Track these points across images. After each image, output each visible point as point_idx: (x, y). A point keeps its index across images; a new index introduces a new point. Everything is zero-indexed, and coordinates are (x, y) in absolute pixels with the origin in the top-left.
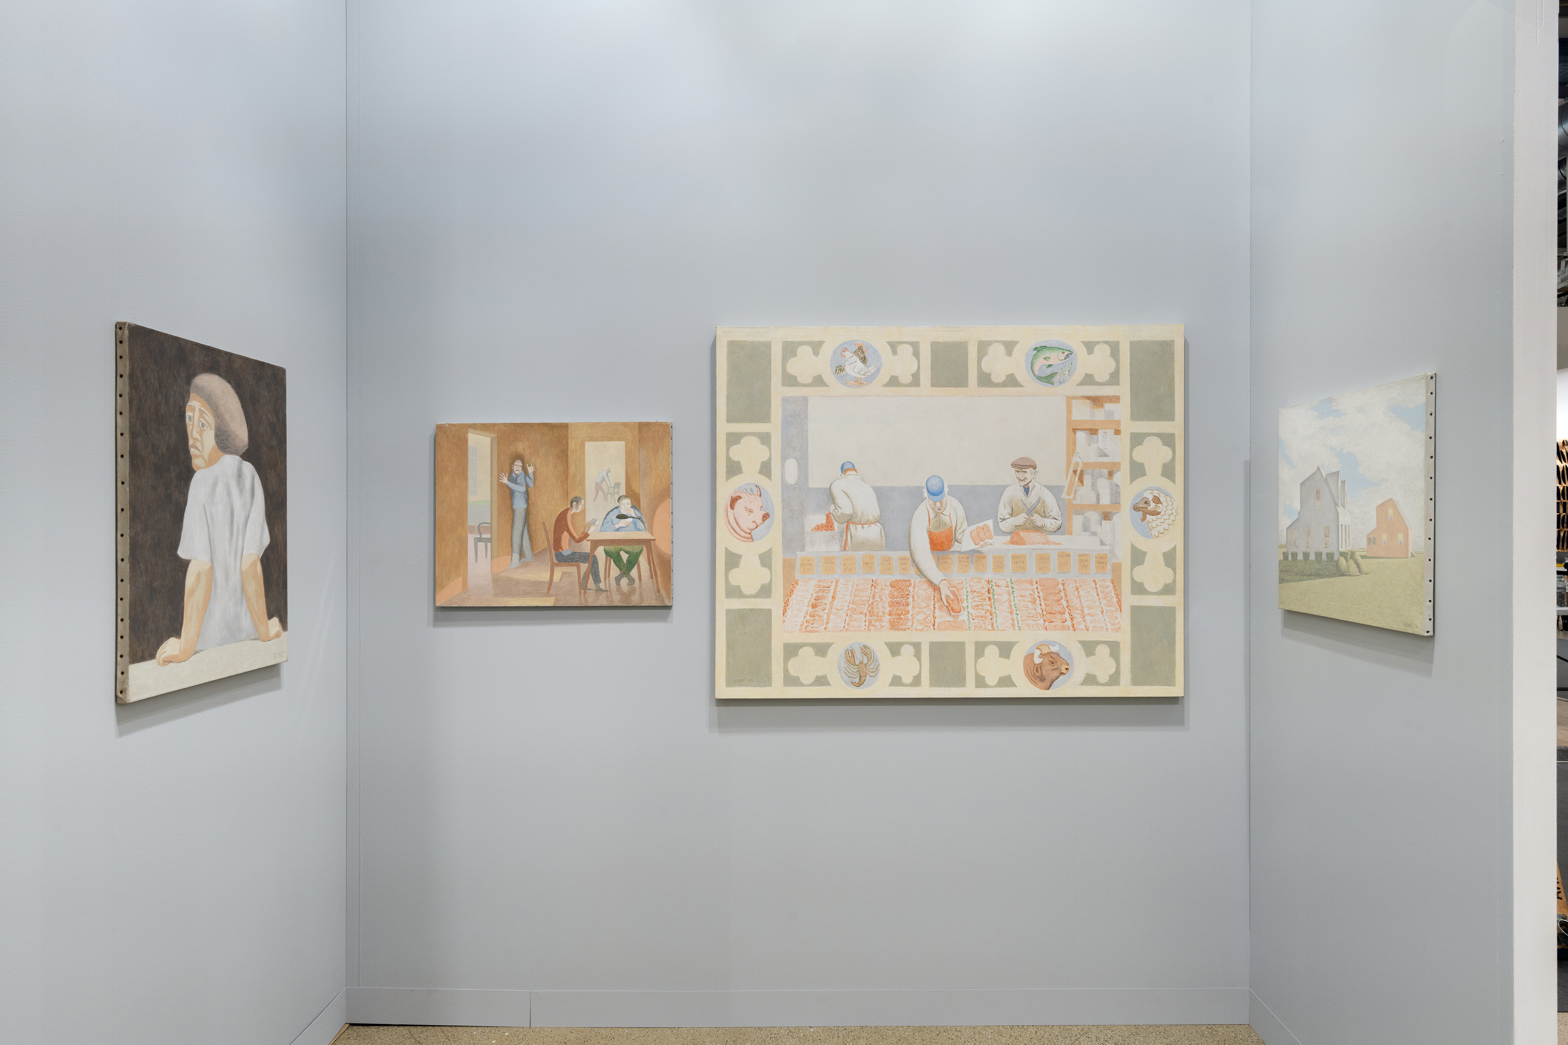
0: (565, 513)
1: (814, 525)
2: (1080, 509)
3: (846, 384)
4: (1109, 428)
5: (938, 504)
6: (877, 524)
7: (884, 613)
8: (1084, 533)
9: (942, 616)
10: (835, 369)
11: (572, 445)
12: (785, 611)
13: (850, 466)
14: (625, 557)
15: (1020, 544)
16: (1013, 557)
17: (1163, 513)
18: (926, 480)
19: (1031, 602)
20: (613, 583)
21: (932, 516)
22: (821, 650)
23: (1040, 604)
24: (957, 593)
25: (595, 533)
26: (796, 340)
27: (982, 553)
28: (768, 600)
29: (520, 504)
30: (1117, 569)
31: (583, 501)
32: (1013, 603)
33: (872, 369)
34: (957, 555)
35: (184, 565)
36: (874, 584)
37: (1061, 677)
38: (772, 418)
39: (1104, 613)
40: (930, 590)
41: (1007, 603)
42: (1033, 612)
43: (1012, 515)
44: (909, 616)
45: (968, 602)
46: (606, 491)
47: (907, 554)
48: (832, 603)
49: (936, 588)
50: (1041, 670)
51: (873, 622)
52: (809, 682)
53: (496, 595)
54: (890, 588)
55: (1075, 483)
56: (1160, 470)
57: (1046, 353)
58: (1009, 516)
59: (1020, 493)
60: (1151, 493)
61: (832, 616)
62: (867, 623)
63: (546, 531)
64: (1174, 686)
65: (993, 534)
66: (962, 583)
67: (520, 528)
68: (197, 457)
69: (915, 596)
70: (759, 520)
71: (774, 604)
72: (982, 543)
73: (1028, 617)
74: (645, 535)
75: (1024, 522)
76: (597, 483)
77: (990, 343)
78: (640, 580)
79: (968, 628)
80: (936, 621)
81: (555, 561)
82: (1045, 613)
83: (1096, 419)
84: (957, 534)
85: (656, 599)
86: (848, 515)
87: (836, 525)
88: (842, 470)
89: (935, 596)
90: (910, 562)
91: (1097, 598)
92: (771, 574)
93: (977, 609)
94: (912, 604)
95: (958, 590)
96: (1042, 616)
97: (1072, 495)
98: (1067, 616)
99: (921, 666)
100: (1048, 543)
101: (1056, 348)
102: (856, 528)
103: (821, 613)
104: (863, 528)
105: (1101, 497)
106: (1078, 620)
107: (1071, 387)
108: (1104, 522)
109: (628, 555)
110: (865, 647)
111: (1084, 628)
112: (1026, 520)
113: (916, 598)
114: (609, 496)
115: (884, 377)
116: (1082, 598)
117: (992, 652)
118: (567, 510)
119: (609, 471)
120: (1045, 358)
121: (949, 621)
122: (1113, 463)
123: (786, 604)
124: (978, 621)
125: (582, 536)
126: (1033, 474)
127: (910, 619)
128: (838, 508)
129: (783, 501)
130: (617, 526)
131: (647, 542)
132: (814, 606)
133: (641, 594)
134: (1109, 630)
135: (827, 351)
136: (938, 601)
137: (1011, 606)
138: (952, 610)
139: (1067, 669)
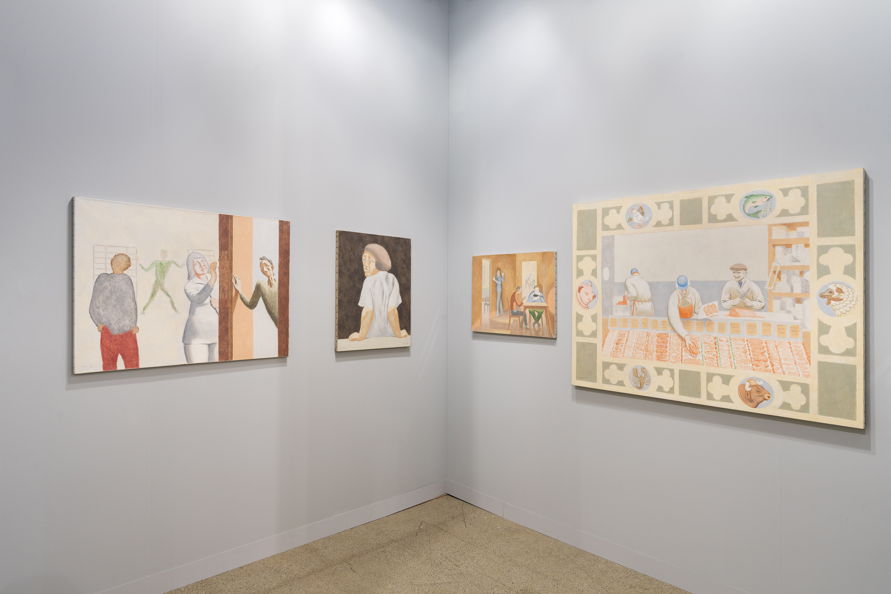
0: (515, 293)
1: (617, 302)
2: (779, 296)
3: (633, 227)
4: (800, 243)
5: (684, 292)
6: (650, 302)
7: (653, 351)
8: (782, 311)
9: (687, 356)
10: (628, 220)
11: (517, 263)
12: (603, 345)
13: (636, 271)
14: (536, 314)
15: (736, 317)
16: (731, 324)
17: (845, 299)
18: (677, 278)
19: (744, 352)
20: (532, 326)
21: (681, 298)
22: (621, 367)
23: (750, 354)
24: (695, 343)
25: (526, 303)
26: (609, 207)
27: (711, 320)
28: (595, 339)
29: (499, 290)
30: (807, 336)
31: (521, 288)
32: (731, 352)
33: (647, 218)
34: (695, 321)
35: (361, 309)
36: (648, 335)
37: (765, 401)
38: (597, 248)
39: (797, 364)
40: (679, 340)
41: (727, 351)
42: (745, 358)
43: (730, 299)
44: (668, 354)
45: (702, 349)
46: (529, 284)
47: (666, 319)
48: (626, 343)
49: (683, 340)
50: (750, 395)
51: (647, 355)
52: (615, 383)
53: (491, 328)
54: (657, 337)
55: (775, 280)
56: (842, 270)
57: (754, 199)
58: (728, 299)
59: (736, 286)
60: (835, 286)
61: (626, 350)
62: (644, 356)
63: (508, 301)
64: (855, 420)
65: (718, 309)
66: (699, 337)
67: (499, 299)
68: (367, 272)
69: (671, 343)
70: (591, 298)
71: (598, 341)
72: (711, 315)
73: (741, 361)
74: (544, 304)
75: (739, 303)
76: (526, 280)
77: (716, 197)
78: (542, 325)
79: (702, 364)
80: (683, 358)
81: (511, 315)
82: (753, 360)
83: (790, 238)
84: (696, 309)
85: (549, 335)
86: (634, 297)
87: (628, 302)
88: (631, 273)
89: (682, 343)
90: (668, 324)
91: (791, 354)
92: (597, 326)
93: (708, 354)
94: (669, 347)
95: (696, 341)
96: (751, 362)
97: (773, 287)
98: (768, 363)
99: (674, 382)
100: (755, 316)
101: (761, 195)
102: (639, 304)
103: (620, 348)
104: (642, 304)
105: (794, 288)
106: (777, 366)
107: (771, 218)
108: (796, 304)
109: (538, 313)
110: (643, 368)
111: (782, 372)
112: (740, 302)
113: (671, 344)
114: (531, 286)
115: (654, 222)
116: (780, 353)
117: (717, 380)
118: (515, 292)
119: (531, 275)
120: (753, 202)
121: (690, 359)
122: (804, 266)
123: (604, 341)
124: (708, 361)
125: (521, 304)
126: (745, 274)
127: (668, 355)
128: (629, 293)
129: (602, 289)
130: (534, 300)
131: (545, 308)
132: (617, 344)
133: (543, 332)
134: (801, 375)
135: (624, 211)
136: (684, 346)
137: (730, 353)
138: (693, 353)
139: (768, 397)
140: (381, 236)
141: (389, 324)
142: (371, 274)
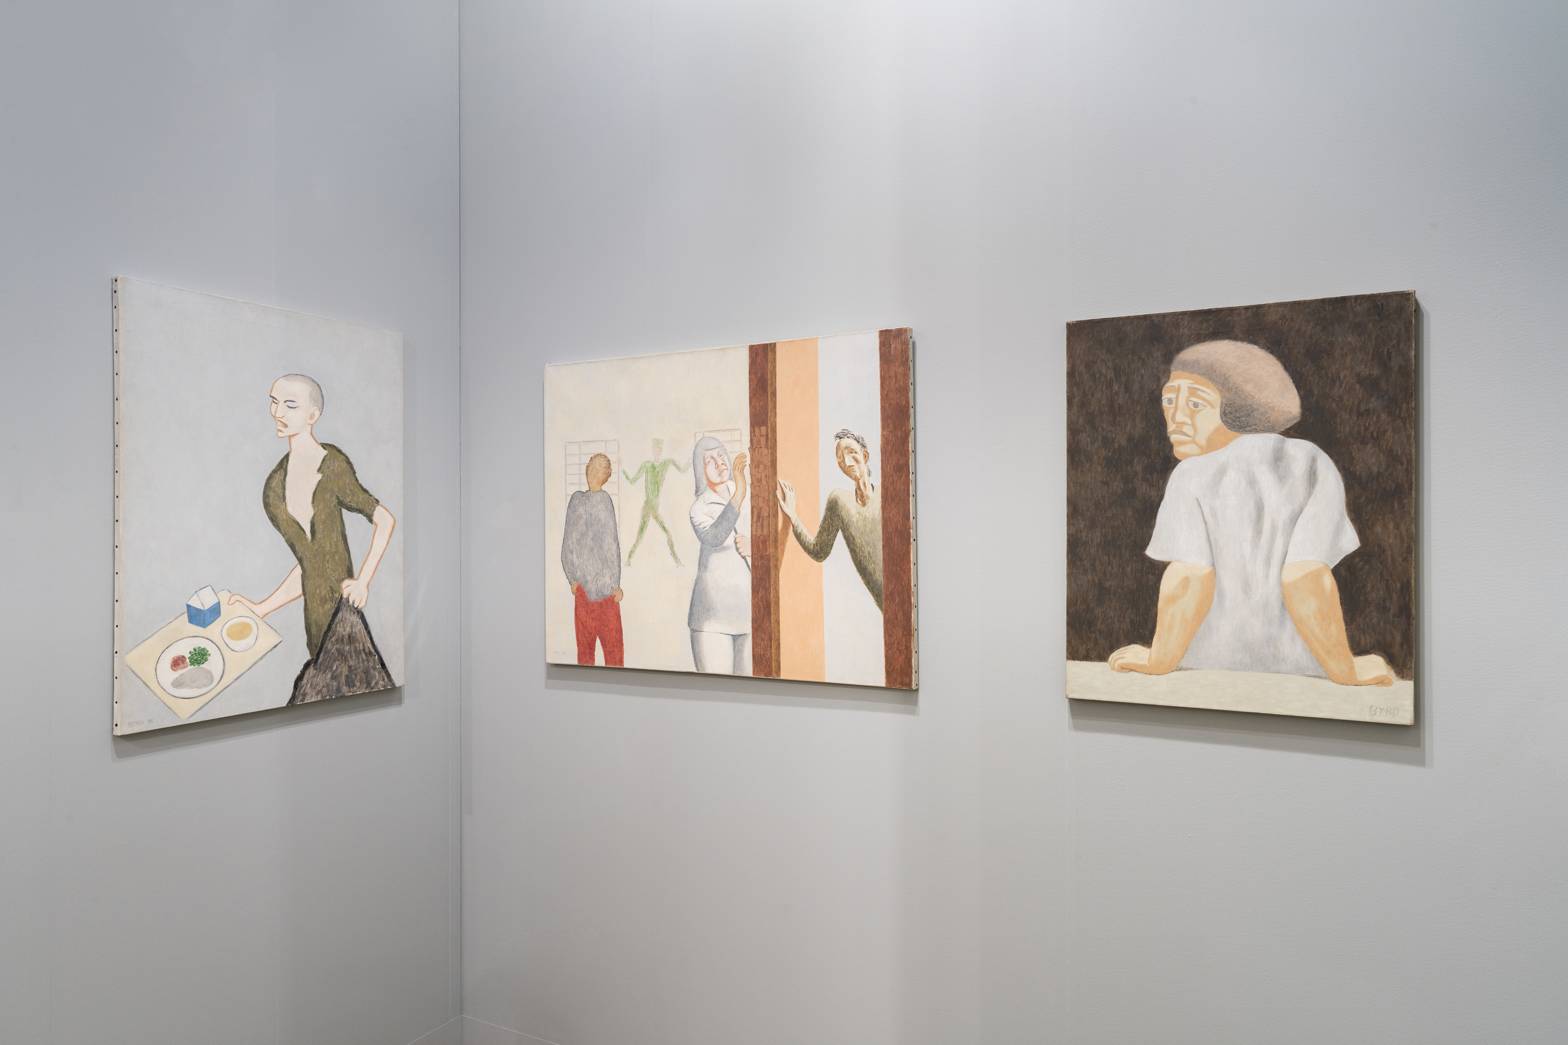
35: (1157, 567)
68: (1183, 443)
140: (1247, 308)
141: (1289, 626)
142: (1200, 446)
